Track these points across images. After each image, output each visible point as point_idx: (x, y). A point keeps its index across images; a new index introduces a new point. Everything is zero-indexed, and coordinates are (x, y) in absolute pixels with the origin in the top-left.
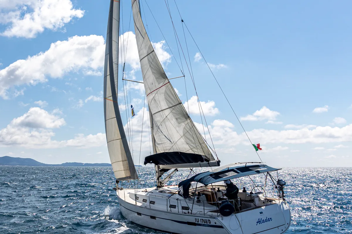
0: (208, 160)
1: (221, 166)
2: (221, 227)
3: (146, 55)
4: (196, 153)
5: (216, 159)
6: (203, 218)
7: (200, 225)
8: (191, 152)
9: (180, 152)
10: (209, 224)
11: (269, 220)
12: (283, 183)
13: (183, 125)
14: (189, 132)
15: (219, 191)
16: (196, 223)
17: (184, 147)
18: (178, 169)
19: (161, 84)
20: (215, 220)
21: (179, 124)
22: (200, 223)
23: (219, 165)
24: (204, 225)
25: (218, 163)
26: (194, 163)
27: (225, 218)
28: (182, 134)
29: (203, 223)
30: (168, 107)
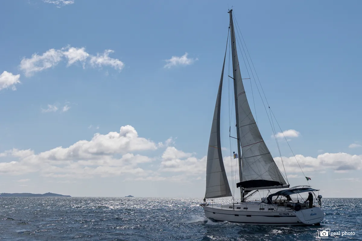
0: (282, 185)
1: (290, 188)
2: (295, 216)
3: (248, 124)
4: (275, 181)
5: (287, 184)
6: (284, 213)
7: (282, 216)
8: (272, 180)
9: (264, 180)
10: (288, 215)
11: (316, 214)
12: (321, 197)
13: (269, 165)
14: (273, 169)
15: (284, 202)
16: (280, 215)
17: (267, 177)
18: (259, 190)
19: (258, 141)
20: (292, 213)
21: (266, 164)
22: (282, 215)
23: (289, 187)
24: (285, 216)
25: (289, 186)
26: (271, 187)
27: (297, 212)
28: (267, 170)
29: (284, 215)
30: (260, 154)
